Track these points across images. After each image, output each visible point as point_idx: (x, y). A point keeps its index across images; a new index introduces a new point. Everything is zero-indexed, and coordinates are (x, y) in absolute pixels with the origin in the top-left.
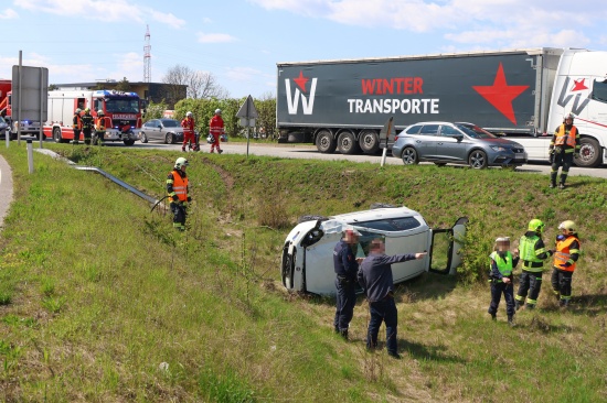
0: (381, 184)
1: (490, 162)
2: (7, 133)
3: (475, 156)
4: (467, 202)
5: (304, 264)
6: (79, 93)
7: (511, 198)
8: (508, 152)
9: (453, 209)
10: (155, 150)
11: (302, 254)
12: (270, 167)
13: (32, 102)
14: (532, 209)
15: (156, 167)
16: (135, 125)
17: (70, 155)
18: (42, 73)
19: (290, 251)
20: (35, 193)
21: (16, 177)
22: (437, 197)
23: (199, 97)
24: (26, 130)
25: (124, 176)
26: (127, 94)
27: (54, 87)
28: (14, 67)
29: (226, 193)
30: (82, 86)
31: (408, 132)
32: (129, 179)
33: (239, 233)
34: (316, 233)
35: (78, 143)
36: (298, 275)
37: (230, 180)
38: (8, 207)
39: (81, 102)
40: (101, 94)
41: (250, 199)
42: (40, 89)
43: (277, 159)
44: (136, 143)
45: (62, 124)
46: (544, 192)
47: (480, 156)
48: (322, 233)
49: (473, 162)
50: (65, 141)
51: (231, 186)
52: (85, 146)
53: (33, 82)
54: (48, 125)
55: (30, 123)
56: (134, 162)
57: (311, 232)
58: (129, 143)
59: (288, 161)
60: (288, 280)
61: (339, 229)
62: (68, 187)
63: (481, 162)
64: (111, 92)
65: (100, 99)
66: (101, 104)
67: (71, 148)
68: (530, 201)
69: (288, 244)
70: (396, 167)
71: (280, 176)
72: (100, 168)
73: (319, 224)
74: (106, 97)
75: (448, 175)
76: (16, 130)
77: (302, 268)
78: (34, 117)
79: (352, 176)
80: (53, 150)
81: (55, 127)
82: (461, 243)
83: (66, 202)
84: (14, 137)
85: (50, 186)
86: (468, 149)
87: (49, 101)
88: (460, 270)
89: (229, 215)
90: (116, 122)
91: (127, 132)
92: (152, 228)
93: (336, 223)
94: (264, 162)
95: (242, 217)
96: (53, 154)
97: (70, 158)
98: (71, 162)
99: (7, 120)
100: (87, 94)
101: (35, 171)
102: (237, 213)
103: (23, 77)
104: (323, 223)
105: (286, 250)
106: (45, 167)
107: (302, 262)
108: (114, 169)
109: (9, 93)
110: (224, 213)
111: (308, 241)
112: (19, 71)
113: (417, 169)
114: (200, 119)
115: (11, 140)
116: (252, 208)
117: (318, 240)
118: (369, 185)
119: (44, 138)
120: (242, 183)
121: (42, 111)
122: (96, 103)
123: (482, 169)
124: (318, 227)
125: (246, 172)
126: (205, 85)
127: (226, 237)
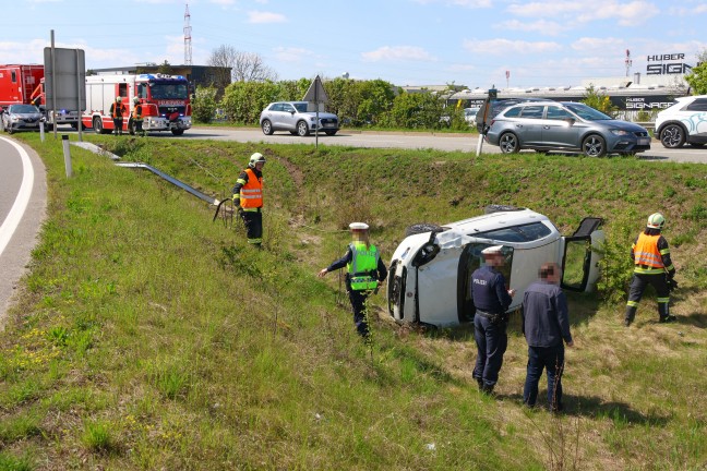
0: (481, 178)
1: (608, 149)
2: (41, 125)
3: (590, 142)
4: (590, 198)
5: (417, 288)
6: (120, 78)
7: (647, 192)
8: (630, 136)
9: (574, 207)
10: (209, 141)
11: (414, 276)
12: (344, 159)
13: (67, 89)
14: (676, 206)
15: (211, 161)
16: (184, 113)
17: (114, 148)
18: (78, 55)
19: (399, 273)
20: (74, 207)
21: (52, 180)
22: (552, 193)
23: (246, 80)
24: (63, 120)
25: (176, 172)
26: (174, 77)
27: (92, 73)
28: (46, 49)
29: (296, 191)
30: (123, 70)
31: (506, 115)
32: (182, 175)
33: (317, 240)
34: (430, 248)
35: (121, 134)
36: (409, 302)
37: (299, 175)
38: (39, 229)
39: (122, 88)
40: (145, 78)
41: (324, 198)
42: (76, 74)
43: (351, 149)
44: (185, 132)
45: (102, 112)
46: (688, 185)
47: (597, 142)
48: (437, 249)
49: (588, 148)
50: (106, 131)
51: (300, 182)
52: (130, 137)
53: (68, 66)
54: (87, 114)
55: (67, 112)
56: (186, 155)
57: (424, 248)
58: (178, 132)
59: (364, 152)
60: (396, 309)
61: (459, 242)
62: (115, 198)
63: (598, 149)
64: (156, 76)
65: (144, 84)
66: (145, 90)
67: (113, 140)
68: (672, 196)
69: (395, 263)
70: (495, 157)
71: (357, 169)
72: (148, 163)
73: (433, 237)
74: (151, 81)
75: (561, 165)
76: (52, 121)
77: (413, 292)
78: (71, 105)
79: (444, 168)
80: (94, 142)
81: (95, 117)
82: (601, 253)
83: (115, 222)
84: (49, 128)
85: (93, 196)
86: (581, 134)
87: (87, 87)
88: (601, 286)
89: (301, 216)
90: (162, 110)
91: (175, 120)
92: (230, 255)
93: (454, 235)
94: (336, 152)
95: (318, 220)
96: (94, 148)
97: (113, 152)
98: (116, 157)
99: (41, 110)
100: (129, 79)
101: (73, 174)
102: (311, 214)
103: (56, 60)
104: (439, 236)
105: (393, 271)
106: (85, 167)
107: (414, 286)
108: (165, 163)
109: (43, 80)
110: (295, 214)
111: (421, 259)
112: (52, 53)
113: (522, 159)
114: (254, 103)
115: (46, 131)
116: (328, 207)
117: (433, 257)
118: (466, 179)
119: (84, 128)
120: (313, 179)
121: (79, 99)
122: (140, 88)
123: (600, 156)
124: (432, 241)
125: (317, 165)
126: (252, 66)
127: (304, 246)
